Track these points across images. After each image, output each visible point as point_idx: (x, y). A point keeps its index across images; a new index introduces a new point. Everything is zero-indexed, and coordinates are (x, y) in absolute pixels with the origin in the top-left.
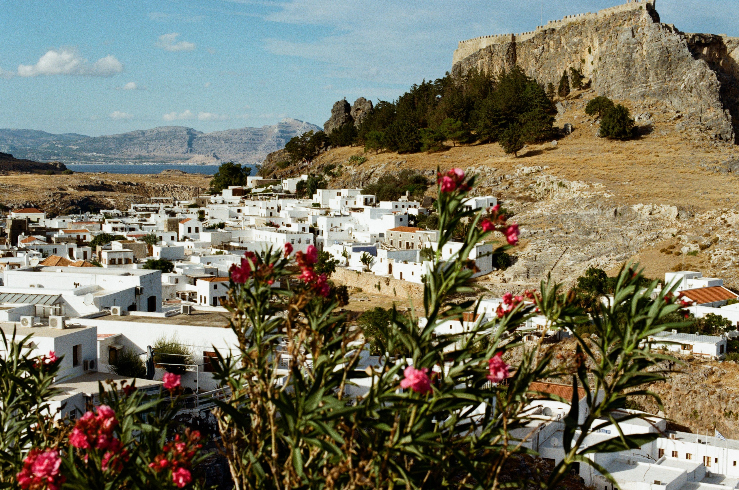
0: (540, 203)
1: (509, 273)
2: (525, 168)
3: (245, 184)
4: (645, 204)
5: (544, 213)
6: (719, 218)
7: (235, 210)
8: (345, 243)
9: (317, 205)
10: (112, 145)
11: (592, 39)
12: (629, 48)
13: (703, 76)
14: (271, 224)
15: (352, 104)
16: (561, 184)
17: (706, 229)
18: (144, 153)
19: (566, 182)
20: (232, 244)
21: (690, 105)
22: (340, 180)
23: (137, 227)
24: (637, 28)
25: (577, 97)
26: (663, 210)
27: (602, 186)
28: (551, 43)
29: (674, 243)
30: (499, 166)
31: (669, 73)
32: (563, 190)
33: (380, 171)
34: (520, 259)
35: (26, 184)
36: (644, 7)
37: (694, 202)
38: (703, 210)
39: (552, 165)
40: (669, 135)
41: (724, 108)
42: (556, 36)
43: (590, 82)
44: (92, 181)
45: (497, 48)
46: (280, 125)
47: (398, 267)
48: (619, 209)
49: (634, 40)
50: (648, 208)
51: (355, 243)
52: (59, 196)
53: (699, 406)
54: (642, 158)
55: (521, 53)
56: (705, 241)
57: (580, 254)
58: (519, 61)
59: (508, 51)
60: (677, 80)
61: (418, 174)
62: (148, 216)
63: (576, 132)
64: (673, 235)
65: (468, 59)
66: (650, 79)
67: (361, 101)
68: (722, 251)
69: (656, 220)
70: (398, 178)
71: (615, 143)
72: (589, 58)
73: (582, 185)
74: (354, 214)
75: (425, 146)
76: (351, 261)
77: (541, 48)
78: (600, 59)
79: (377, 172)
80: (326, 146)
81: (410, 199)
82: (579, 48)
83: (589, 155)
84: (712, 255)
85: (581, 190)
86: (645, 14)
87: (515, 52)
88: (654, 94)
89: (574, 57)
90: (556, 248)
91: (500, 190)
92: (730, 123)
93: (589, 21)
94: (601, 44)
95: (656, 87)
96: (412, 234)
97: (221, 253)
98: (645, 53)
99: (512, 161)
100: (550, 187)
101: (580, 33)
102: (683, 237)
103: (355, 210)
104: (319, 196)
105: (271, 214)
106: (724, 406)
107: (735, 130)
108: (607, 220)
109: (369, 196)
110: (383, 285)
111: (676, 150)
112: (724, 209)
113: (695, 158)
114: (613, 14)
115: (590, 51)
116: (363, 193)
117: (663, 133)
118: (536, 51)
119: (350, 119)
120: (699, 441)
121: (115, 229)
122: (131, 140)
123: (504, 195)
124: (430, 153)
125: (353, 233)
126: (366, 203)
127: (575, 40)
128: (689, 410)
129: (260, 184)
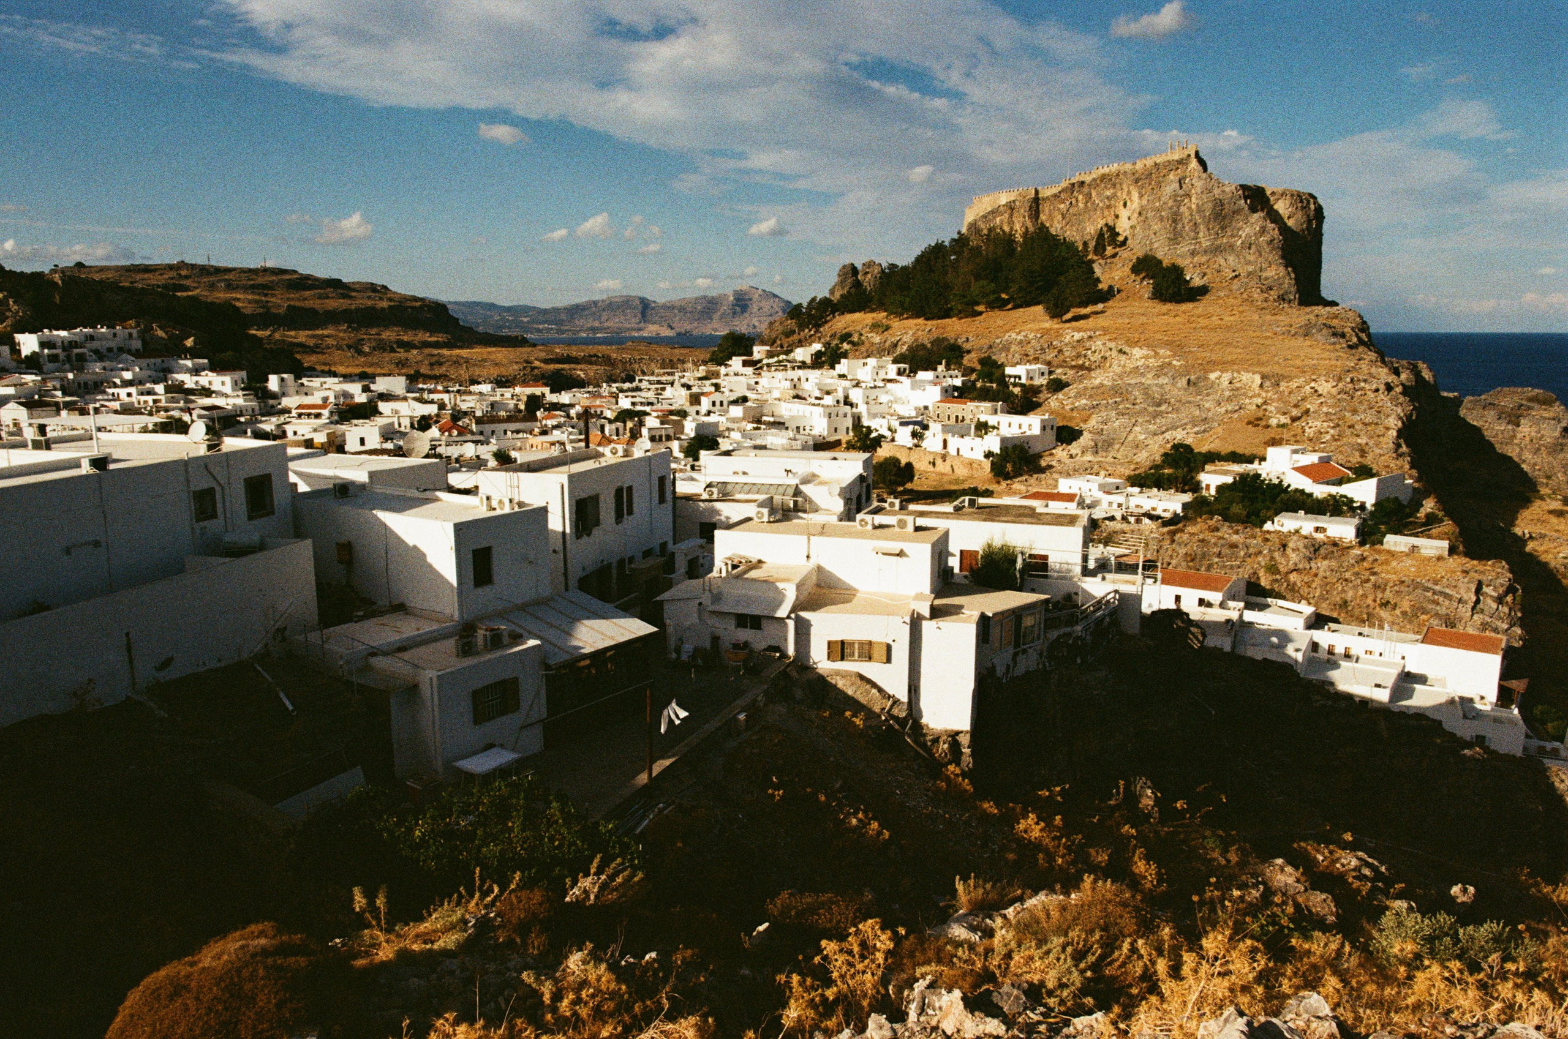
0: (1098, 371)
1: (1075, 448)
2: (1076, 334)
3: (751, 354)
4: (1222, 372)
5: (1105, 382)
6: (1308, 387)
7: (752, 382)
8: (888, 417)
9: (842, 376)
10: (563, 317)
11: (1129, 193)
12: (1175, 201)
13: (1263, 230)
14: (797, 397)
15: (859, 267)
16: (1120, 351)
17: (1294, 399)
18: (596, 324)
19: (1126, 349)
20: (764, 418)
21: (1249, 263)
22: (863, 349)
23: (655, 401)
24: (1185, 178)
25: (1114, 256)
26: (1244, 378)
27: (1168, 353)
28: (1080, 197)
29: (1260, 414)
30: (1046, 332)
31: (1223, 228)
32: (1123, 358)
33: (908, 339)
34: (1085, 433)
35: (493, 357)
36: (1193, 156)
37: (1277, 369)
38: (1290, 378)
39: (1106, 331)
40: (1228, 296)
41: (1286, 267)
42: (1086, 190)
43: (1126, 239)
44: (557, 354)
45: (1017, 203)
46: (736, 293)
47: (954, 442)
48: (1193, 377)
49: (1181, 192)
50: (1227, 377)
51: (900, 417)
52: (529, 369)
53: (1350, 595)
54: (1203, 322)
55: (1045, 208)
56: (1295, 412)
57: (1152, 427)
58: (1043, 217)
59: (1031, 207)
60: (1233, 236)
61: (952, 341)
62: (663, 389)
63: (1123, 294)
64: (1258, 406)
65: (985, 217)
66: (1201, 235)
67: (870, 264)
68: (1318, 424)
69: (1237, 389)
70: (929, 345)
71: (1169, 306)
72: (1124, 214)
73: (1145, 351)
74: (889, 385)
75: (956, 312)
76: (897, 436)
77: (1068, 203)
78: (1140, 214)
79: (904, 339)
80: (833, 312)
81: (948, 368)
82: (1113, 202)
83: (1143, 319)
84: (1307, 428)
85: (1146, 357)
86: (1194, 164)
87: (1038, 208)
88: (1206, 252)
89: (1106, 213)
90: (1123, 420)
91: (1048, 358)
92: (1293, 282)
93: (1125, 172)
94: (1141, 196)
95: (1208, 244)
96: (964, 406)
97: (758, 429)
98: (1194, 206)
99: (1056, 326)
100: (1107, 354)
101: (1114, 186)
102: (1271, 408)
103: (890, 381)
104: (843, 366)
105: (795, 386)
106: (1380, 595)
107: (1298, 291)
108: (1179, 390)
109: (902, 366)
110: (939, 462)
111: (1241, 312)
112: (1314, 377)
113: (1264, 321)
114: (1156, 164)
115: (1125, 205)
116: (895, 361)
117: (1222, 294)
118: (1062, 206)
119: (858, 284)
120: (1360, 634)
121: (633, 404)
122: (583, 309)
123: (1054, 363)
124: (961, 318)
125: (894, 406)
126: (900, 373)
127: (1108, 193)
128: (1338, 599)
129: (770, 355)
